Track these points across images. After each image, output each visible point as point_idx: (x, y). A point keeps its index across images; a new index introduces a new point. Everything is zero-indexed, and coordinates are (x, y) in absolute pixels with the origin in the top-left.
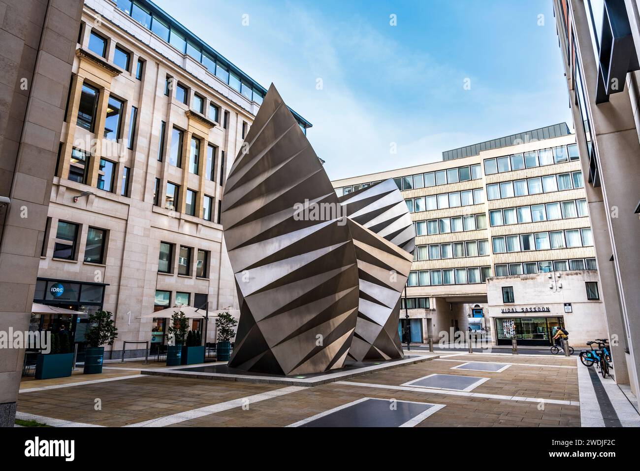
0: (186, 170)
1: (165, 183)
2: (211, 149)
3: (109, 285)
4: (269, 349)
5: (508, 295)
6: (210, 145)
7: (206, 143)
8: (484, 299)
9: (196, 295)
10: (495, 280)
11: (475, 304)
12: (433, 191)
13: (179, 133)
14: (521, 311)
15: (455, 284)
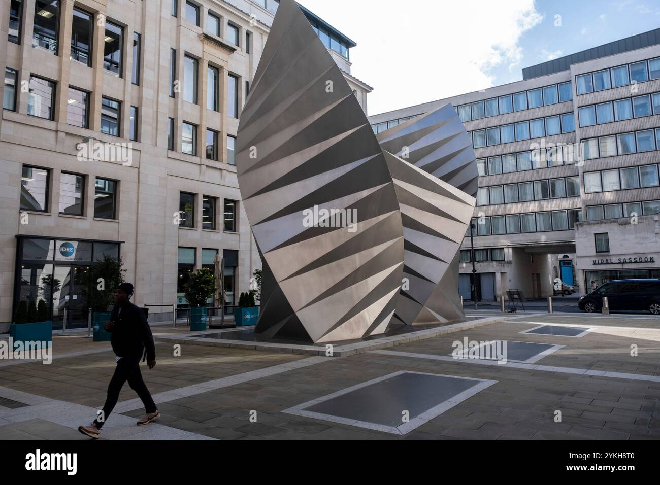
0: (203, 107)
1: (179, 123)
2: (233, 79)
3: (124, 242)
4: (294, 313)
5: (602, 244)
6: (231, 74)
7: (226, 73)
8: (571, 248)
9: (225, 250)
10: (585, 227)
11: (563, 255)
12: (510, 118)
13: (193, 63)
14: (618, 261)
15: (536, 232)
